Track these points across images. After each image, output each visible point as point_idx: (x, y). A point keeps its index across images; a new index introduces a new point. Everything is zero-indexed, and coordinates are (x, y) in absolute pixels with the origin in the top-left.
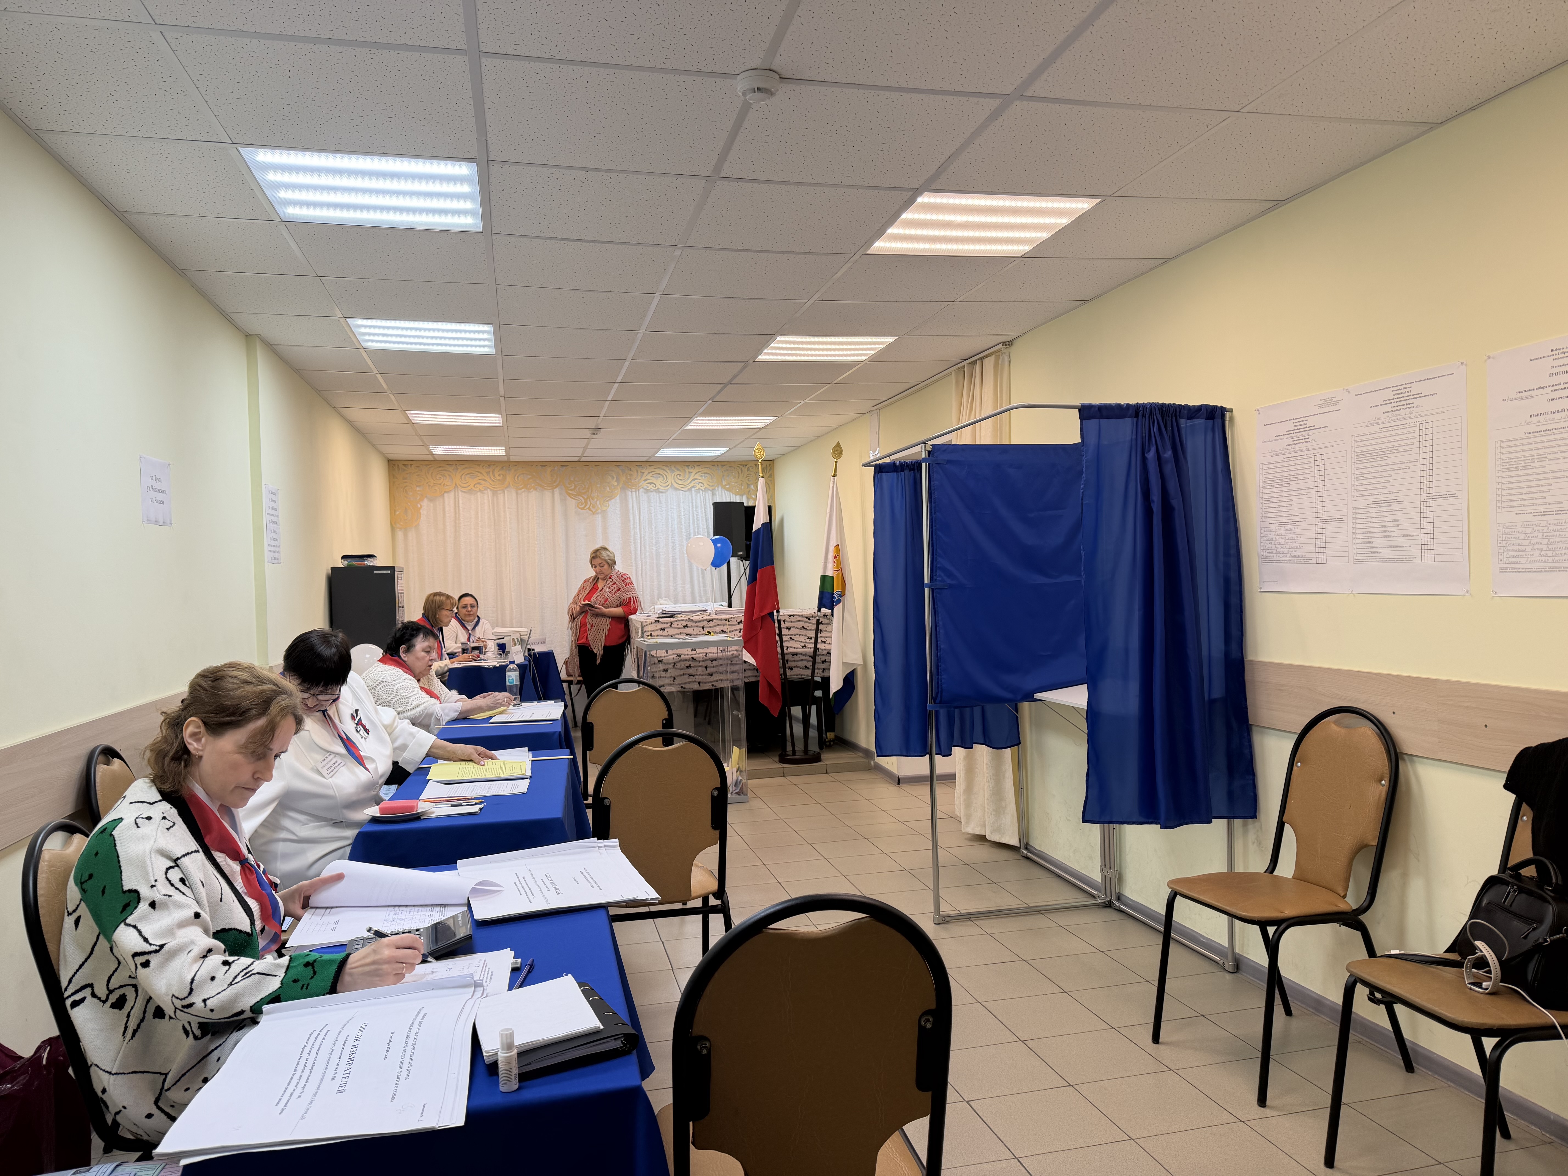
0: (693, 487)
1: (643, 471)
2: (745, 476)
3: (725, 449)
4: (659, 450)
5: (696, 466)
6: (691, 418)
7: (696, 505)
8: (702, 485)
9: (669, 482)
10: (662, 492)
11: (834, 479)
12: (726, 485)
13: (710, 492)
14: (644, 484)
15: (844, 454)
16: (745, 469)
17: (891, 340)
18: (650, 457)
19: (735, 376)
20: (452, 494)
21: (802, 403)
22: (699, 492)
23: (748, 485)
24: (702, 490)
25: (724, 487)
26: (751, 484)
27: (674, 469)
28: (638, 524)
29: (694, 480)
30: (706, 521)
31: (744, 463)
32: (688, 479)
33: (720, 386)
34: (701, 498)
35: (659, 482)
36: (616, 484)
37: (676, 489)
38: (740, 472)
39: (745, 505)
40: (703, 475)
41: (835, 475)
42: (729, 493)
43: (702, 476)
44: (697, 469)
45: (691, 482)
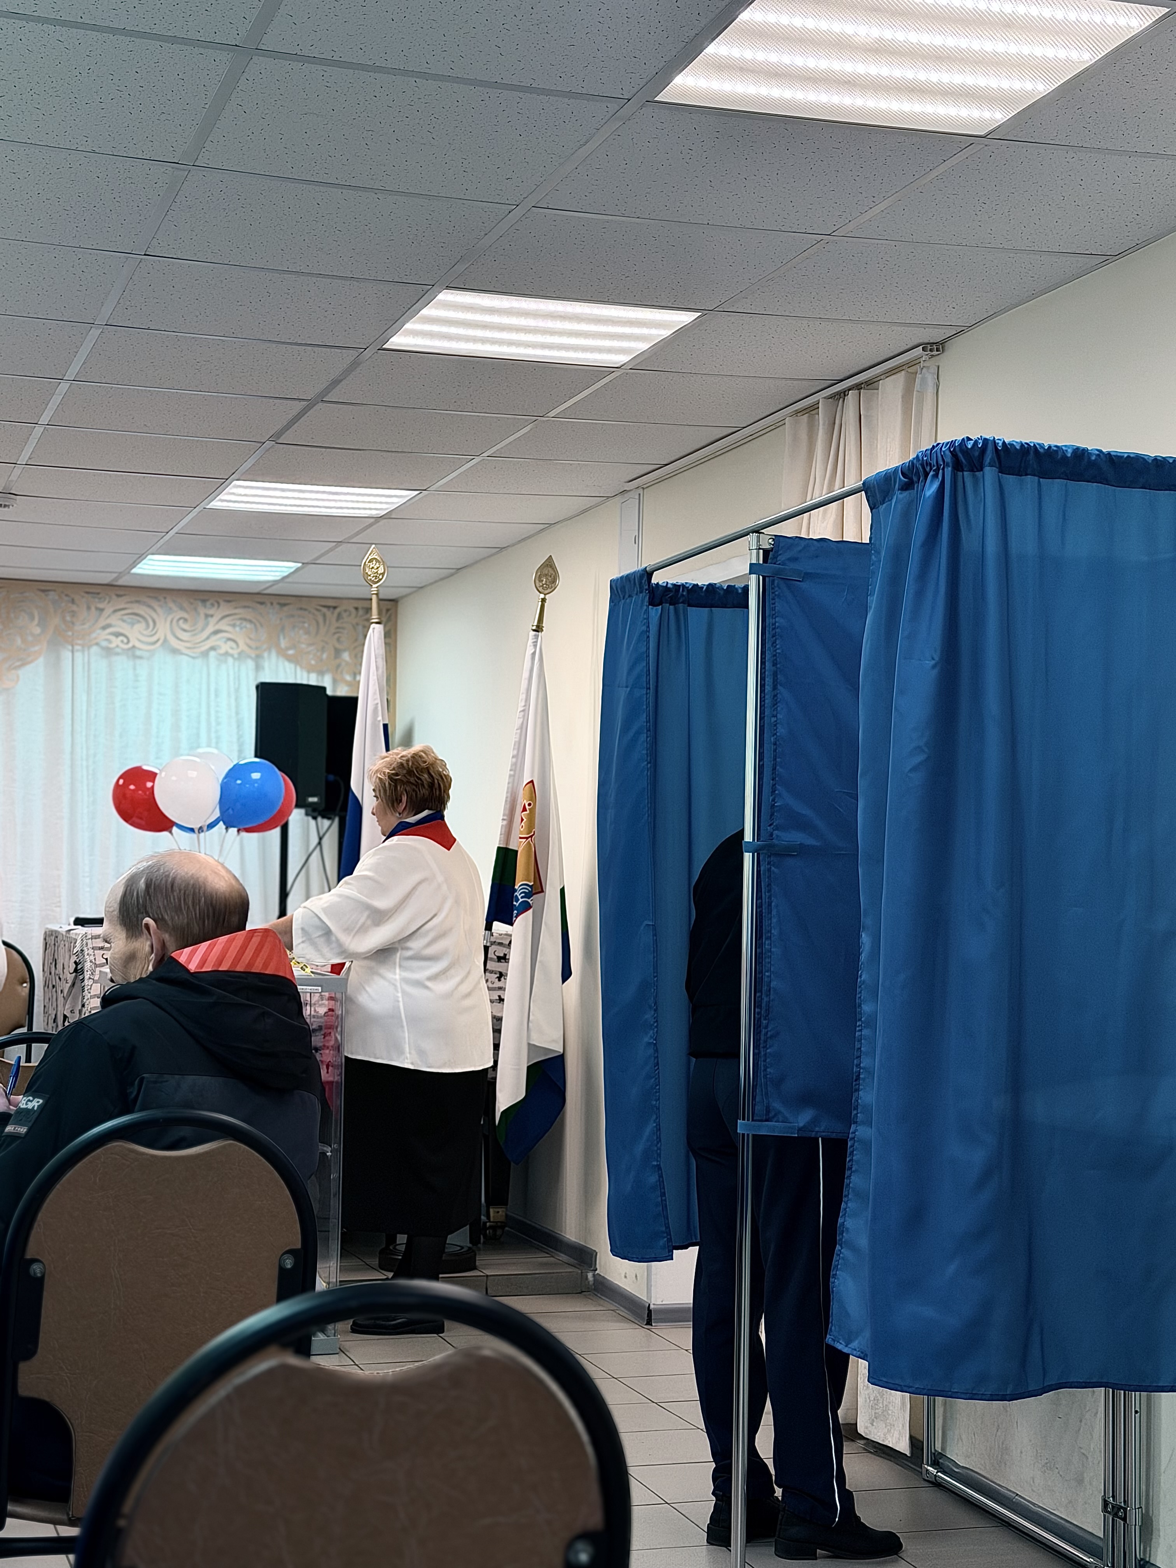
0: (213, 648)
1: (101, 606)
2: (333, 630)
3: (291, 566)
4: (141, 557)
5: (222, 603)
6: (225, 481)
7: (216, 690)
8: (234, 645)
9: (160, 635)
10: (140, 658)
11: (537, 637)
12: (288, 649)
13: (251, 664)
14: (102, 636)
15: (561, 583)
16: (331, 616)
17: (686, 318)
18: (120, 575)
19: (335, 383)
21: (477, 459)
22: (226, 662)
23: (338, 652)
24: (232, 656)
25: (282, 653)
26: (345, 650)
27: (171, 605)
29: (216, 632)
30: (238, 727)
31: (331, 603)
32: (203, 630)
33: (299, 406)
34: (228, 675)
35: (136, 632)
36: (37, 630)
37: (175, 651)
38: (321, 620)
39: (329, 692)
40: (238, 623)
41: (538, 629)
42: (292, 666)
43: (234, 626)
44: (225, 609)
45: (208, 638)
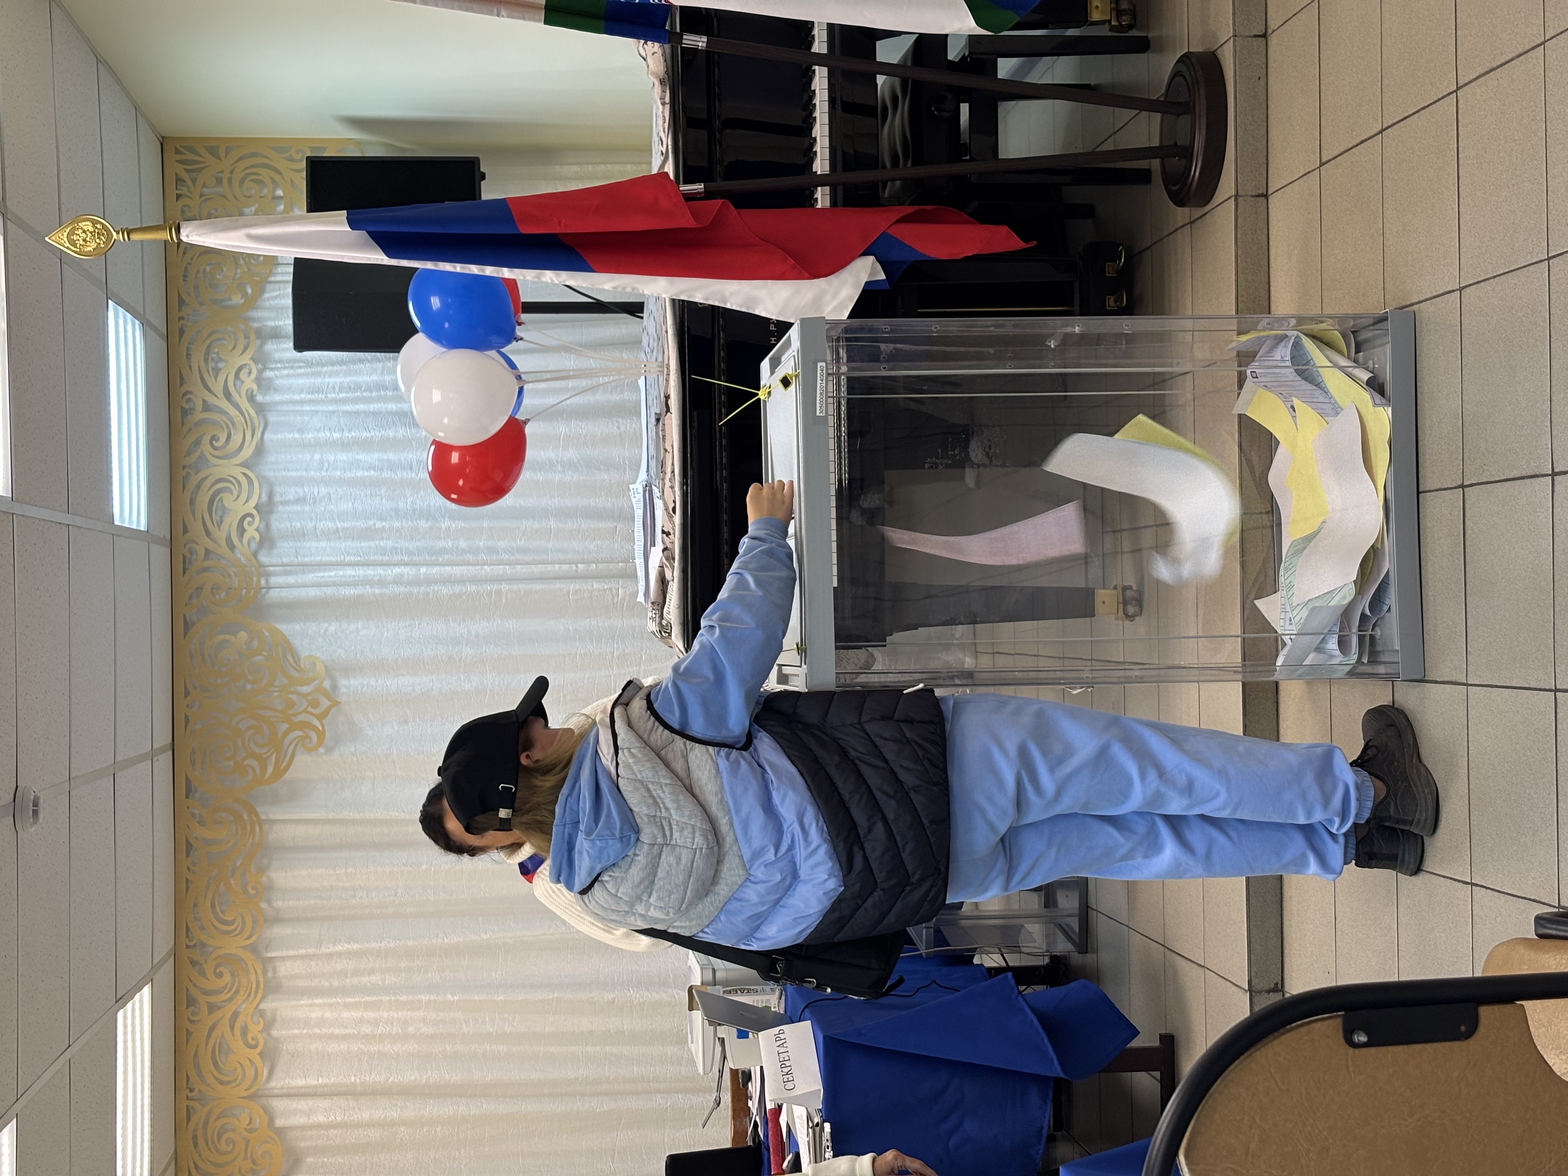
0: (251, 398)
5: (185, 388)
8: (245, 371)
9: (237, 472)
10: (271, 496)
12: (244, 294)
13: (270, 346)
14: (242, 554)
20: (278, 1105)
22: (270, 379)
25: (252, 302)
27: (193, 458)
28: (370, 572)
29: (228, 395)
34: (288, 376)
35: (236, 505)
36: (243, 635)
37: (260, 450)
40: (212, 364)
42: (269, 287)
43: (217, 371)
45: (238, 407)
